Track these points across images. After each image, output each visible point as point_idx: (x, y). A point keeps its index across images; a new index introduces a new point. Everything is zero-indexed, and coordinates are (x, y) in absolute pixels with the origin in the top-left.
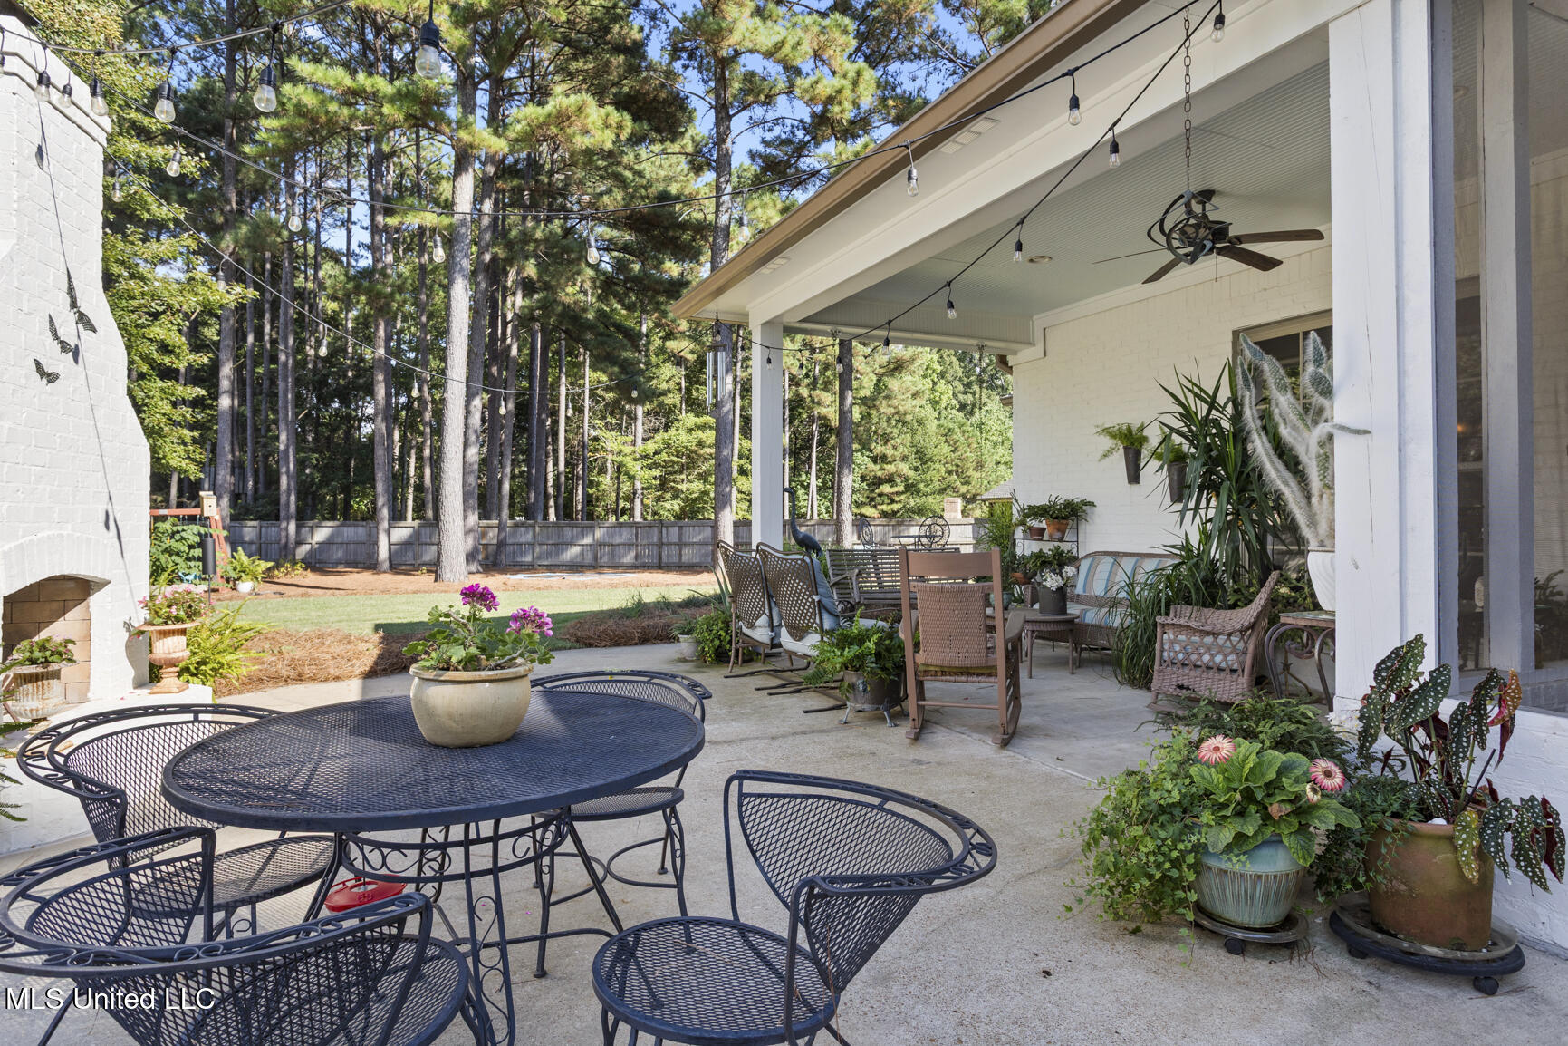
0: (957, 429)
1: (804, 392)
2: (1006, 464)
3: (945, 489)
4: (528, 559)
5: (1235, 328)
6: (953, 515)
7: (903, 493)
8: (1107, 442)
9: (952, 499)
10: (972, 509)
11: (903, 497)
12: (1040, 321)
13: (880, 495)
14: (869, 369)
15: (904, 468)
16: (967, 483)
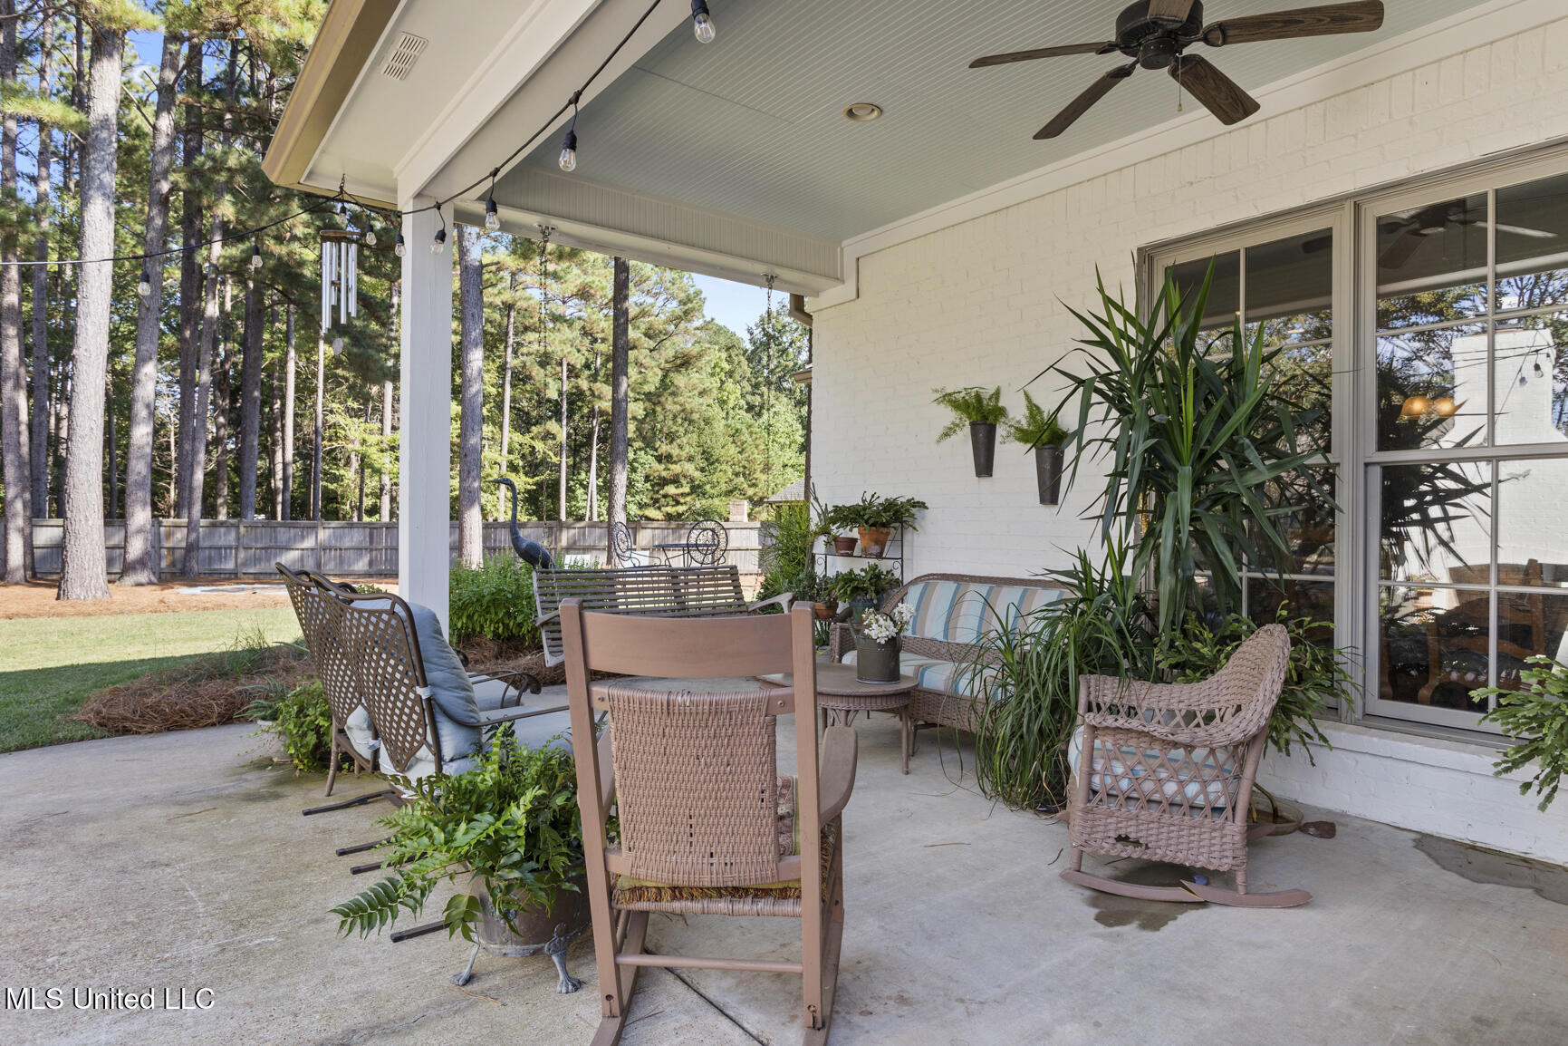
0: (744, 430)
1: (584, 384)
2: (793, 466)
3: (731, 491)
4: (230, 565)
5: (1143, 242)
6: (739, 518)
7: (688, 494)
8: (949, 415)
9: (738, 501)
10: (759, 512)
11: (688, 499)
12: (851, 248)
13: (665, 496)
14: (654, 363)
15: (690, 469)
16: (754, 485)
